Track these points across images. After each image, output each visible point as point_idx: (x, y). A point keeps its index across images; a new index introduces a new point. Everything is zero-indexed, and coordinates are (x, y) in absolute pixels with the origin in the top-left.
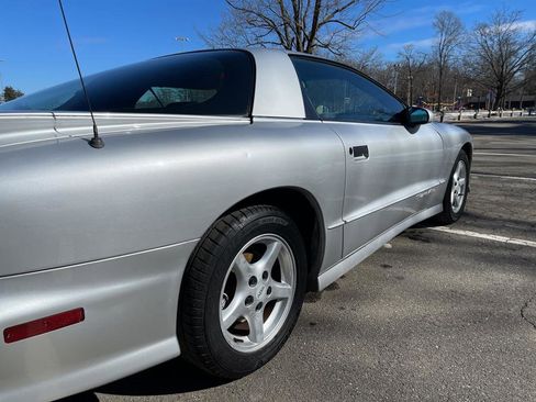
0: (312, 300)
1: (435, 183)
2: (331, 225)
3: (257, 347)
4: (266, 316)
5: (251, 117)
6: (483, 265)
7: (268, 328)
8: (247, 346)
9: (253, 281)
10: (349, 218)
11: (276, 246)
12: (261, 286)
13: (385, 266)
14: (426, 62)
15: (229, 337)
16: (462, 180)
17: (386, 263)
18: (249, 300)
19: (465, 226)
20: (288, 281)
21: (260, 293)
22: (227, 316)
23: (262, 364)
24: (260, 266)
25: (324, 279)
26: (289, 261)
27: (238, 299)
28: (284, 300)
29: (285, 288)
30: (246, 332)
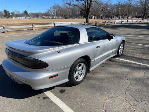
0: (88, 73)
1: (115, 50)
2: (92, 61)
3: (79, 81)
4: (81, 76)
5: (79, 43)
6: (122, 67)
7: (81, 78)
8: (78, 80)
9: (79, 70)
10: (95, 59)
11: (83, 65)
12: (80, 71)
13: (103, 67)
14: (125, 4)
15: (75, 79)
16: (122, 48)
17: (103, 66)
18: (78, 73)
19: (122, 58)
20: (84, 70)
21: (80, 72)
22: (75, 76)
23: (80, 83)
24: (80, 68)
25: (91, 70)
26: (85, 67)
27: (77, 73)
28: (84, 73)
29: (84, 71)
30: (78, 78)
